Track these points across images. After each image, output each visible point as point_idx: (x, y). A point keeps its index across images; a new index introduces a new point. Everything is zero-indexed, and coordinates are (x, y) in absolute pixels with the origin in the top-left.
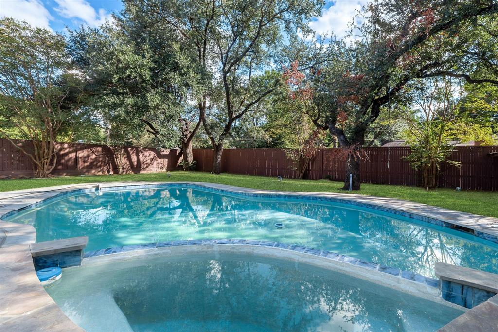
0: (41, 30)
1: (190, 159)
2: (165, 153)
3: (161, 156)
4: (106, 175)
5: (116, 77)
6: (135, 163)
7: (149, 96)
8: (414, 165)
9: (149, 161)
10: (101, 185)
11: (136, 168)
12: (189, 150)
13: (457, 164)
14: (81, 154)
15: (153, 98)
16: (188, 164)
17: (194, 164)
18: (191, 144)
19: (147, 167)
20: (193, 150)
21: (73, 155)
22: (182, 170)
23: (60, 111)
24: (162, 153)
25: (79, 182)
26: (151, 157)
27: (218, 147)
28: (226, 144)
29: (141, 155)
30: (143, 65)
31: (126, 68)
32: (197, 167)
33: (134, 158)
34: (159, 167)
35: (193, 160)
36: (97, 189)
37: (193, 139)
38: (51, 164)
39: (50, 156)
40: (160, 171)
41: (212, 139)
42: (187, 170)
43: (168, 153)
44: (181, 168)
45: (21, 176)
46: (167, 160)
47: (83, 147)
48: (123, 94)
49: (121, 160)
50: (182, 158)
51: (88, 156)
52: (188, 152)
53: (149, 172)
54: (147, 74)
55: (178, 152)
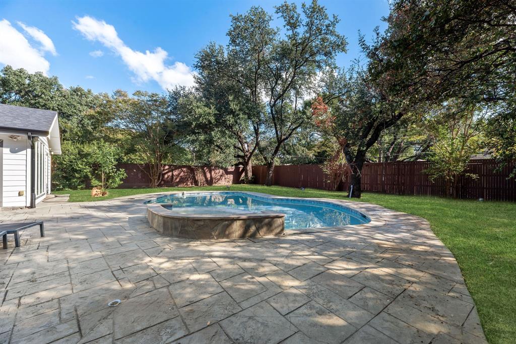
0: (154, 95)
1: (250, 174)
2: (231, 170)
3: (227, 173)
4: (190, 187)
5: (194, 123)
6: (209, 179)
7: (213, 133)
8: (431, 178)
9: (219, 177)
10: (185, 192)
11: (210, 182)
12: (249, 167)
13: (474, 176)
14: (176, 173)
15: (215, 134)
16: (247, 179)
17: (252, 178)
18: (250, 162)
19: (217, 181)
20: (252, 167)
21: (170, 174)
22: (244, 183)
23: (164, 146)
24: (229, 170)
25: (174, 190)
26: (221, 173)
27: (270, 165)
28: (277, 162)
29: (213, 173)
30: (210, 113)
31: (200, 117)
32: (255, 181)
33: (208, 175)
34: (227, 181)
35: (252, 175)
36: (183, 194)
37: (252, 158)
38: (159, 179)
39: (158, 174)
40: (227, 184)
41: (265, 158)
42: (247, 183)
43: (233, 170)
44: (243, 182)
45: (143, 186)
46: (232, 175)
47: (177, 168)
48: (198, 133)
49: (200, 177)
50: (244, 174)
51: (179, 174)
52: (248, 169)
53: (219, 185)
54: (212, 119)
55: (241, 169)
